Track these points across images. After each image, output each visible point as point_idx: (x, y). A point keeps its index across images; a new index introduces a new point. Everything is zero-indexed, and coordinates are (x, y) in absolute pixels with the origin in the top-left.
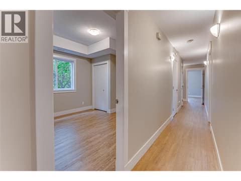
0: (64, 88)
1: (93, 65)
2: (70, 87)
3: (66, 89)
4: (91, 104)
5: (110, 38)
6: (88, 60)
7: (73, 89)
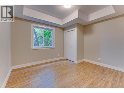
0: (48, 45)
1: (65, 32)
2: (51, 45)
3: (49, 46)
4: (63, 56)
5: (79, 10)
6: (62, 29)
7: (53, 47)
